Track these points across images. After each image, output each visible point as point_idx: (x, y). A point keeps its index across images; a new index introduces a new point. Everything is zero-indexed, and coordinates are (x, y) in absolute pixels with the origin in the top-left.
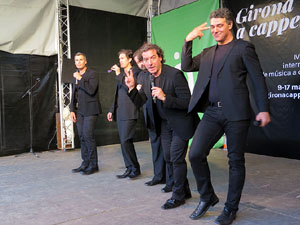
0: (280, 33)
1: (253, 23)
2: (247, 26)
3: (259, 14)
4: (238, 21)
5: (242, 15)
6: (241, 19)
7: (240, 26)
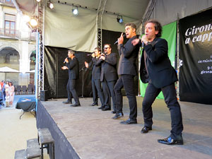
0: (209, 40)
1: (195, 35)
2: (191, 37)
3: (198, 31)
4: (186, 34)
5: (189, 31)
6: (188, 34)
7: (188, 37)
